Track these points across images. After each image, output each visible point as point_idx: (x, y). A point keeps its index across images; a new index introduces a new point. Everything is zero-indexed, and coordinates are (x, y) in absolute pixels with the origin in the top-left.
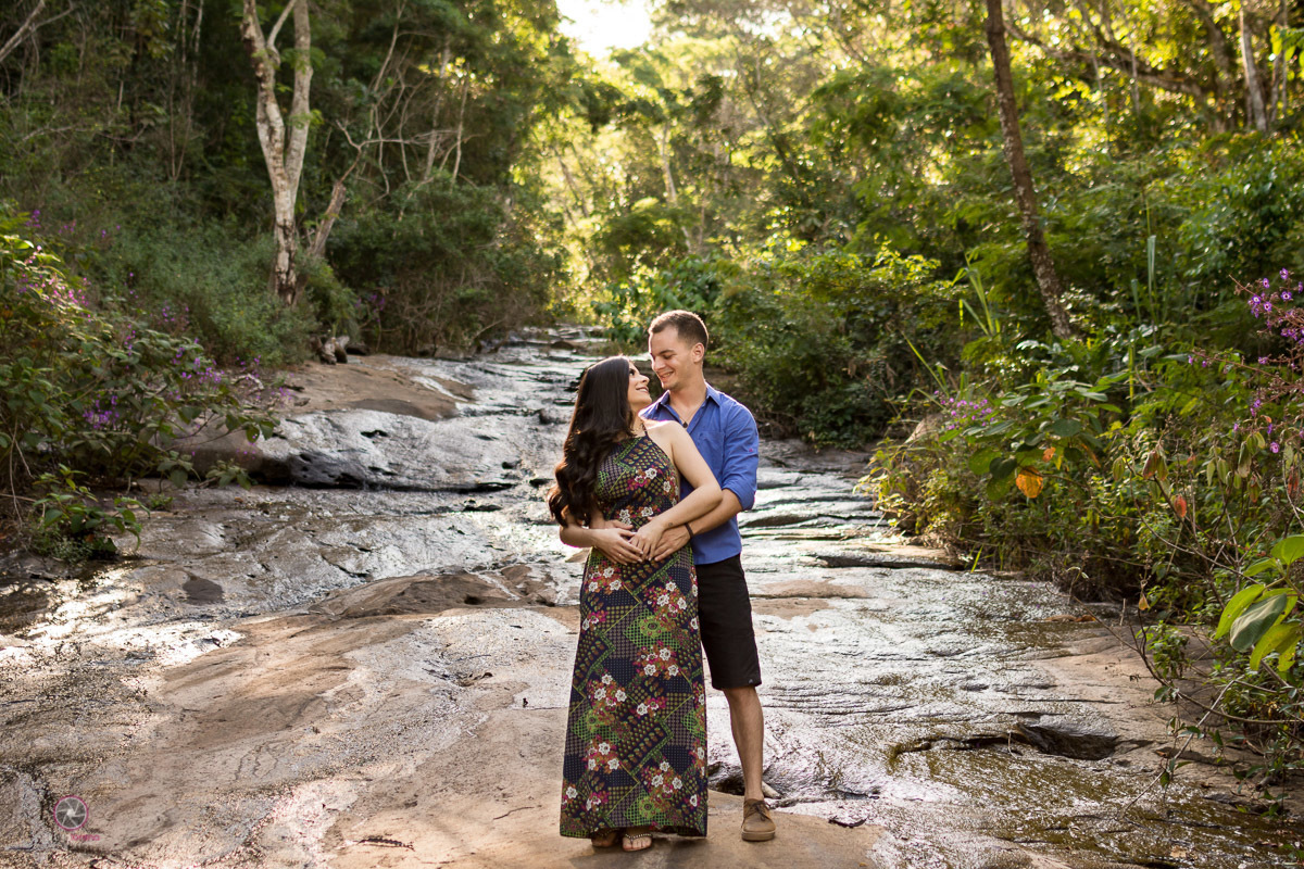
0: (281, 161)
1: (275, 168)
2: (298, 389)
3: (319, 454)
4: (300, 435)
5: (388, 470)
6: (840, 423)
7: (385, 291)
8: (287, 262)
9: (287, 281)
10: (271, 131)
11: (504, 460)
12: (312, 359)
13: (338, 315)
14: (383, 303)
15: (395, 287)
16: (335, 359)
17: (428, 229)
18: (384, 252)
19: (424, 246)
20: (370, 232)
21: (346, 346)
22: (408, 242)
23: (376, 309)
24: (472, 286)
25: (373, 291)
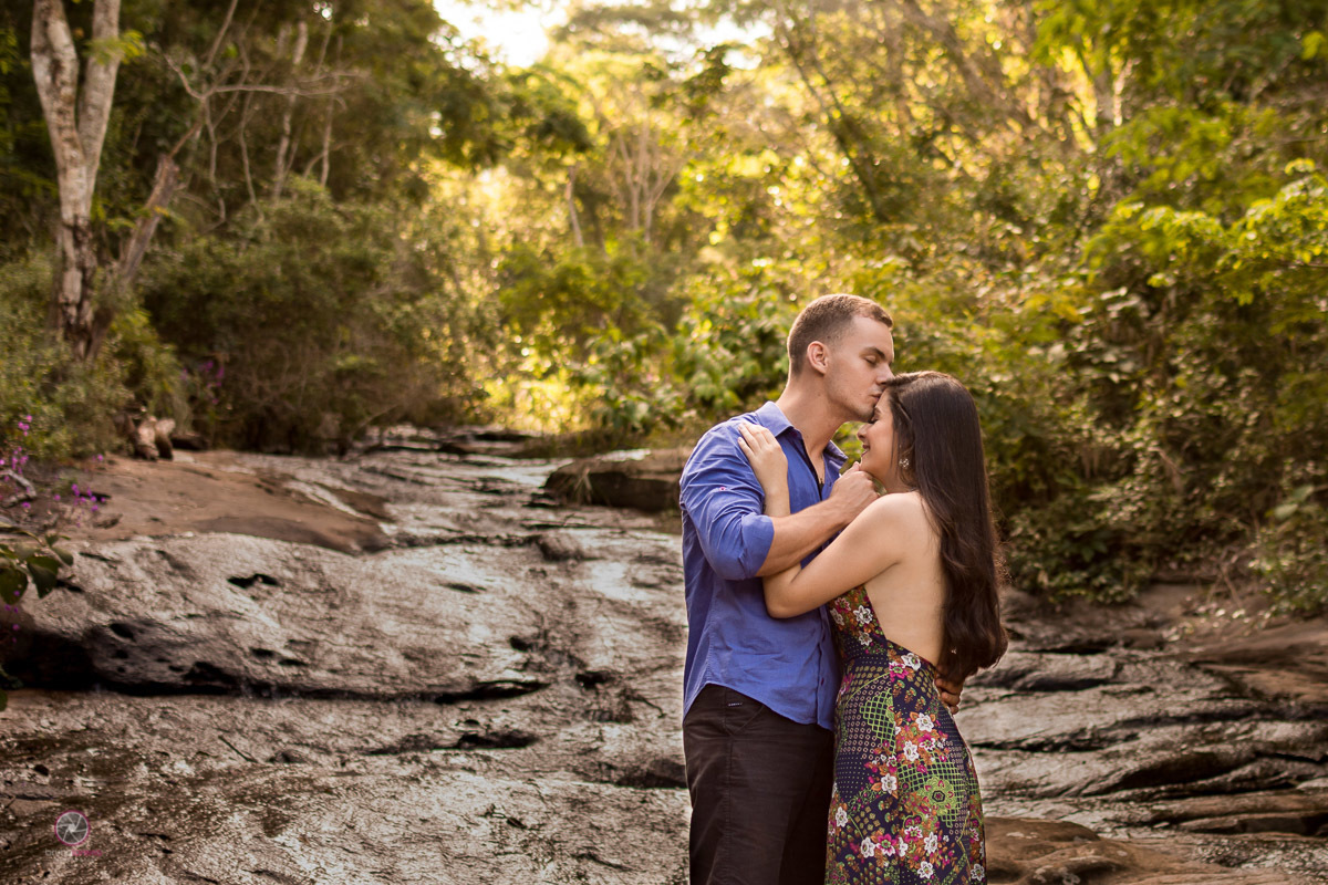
0: (71, 116)
1: (60, 129)
2: (100, 498)
3: (149, 623)
4: (110, 584)
5: (289, 654)
6: (1087, 556)
7: (222, 356)
8: (78, 287)
9: (79, 318)
10: (56, 67)
11: (513, 632)
12: (118, 450)
13: (156, 388)
14: (221, 375)
15: (237, 353)
16: (156, 453)
17: (288, 267)
18: (221, 299)
19: (283, 293)
20: (200, 270)
21: (170, 435)
22: (257, 288)
23: (211, 385)
24: (354, 351)
25: (205, 359)
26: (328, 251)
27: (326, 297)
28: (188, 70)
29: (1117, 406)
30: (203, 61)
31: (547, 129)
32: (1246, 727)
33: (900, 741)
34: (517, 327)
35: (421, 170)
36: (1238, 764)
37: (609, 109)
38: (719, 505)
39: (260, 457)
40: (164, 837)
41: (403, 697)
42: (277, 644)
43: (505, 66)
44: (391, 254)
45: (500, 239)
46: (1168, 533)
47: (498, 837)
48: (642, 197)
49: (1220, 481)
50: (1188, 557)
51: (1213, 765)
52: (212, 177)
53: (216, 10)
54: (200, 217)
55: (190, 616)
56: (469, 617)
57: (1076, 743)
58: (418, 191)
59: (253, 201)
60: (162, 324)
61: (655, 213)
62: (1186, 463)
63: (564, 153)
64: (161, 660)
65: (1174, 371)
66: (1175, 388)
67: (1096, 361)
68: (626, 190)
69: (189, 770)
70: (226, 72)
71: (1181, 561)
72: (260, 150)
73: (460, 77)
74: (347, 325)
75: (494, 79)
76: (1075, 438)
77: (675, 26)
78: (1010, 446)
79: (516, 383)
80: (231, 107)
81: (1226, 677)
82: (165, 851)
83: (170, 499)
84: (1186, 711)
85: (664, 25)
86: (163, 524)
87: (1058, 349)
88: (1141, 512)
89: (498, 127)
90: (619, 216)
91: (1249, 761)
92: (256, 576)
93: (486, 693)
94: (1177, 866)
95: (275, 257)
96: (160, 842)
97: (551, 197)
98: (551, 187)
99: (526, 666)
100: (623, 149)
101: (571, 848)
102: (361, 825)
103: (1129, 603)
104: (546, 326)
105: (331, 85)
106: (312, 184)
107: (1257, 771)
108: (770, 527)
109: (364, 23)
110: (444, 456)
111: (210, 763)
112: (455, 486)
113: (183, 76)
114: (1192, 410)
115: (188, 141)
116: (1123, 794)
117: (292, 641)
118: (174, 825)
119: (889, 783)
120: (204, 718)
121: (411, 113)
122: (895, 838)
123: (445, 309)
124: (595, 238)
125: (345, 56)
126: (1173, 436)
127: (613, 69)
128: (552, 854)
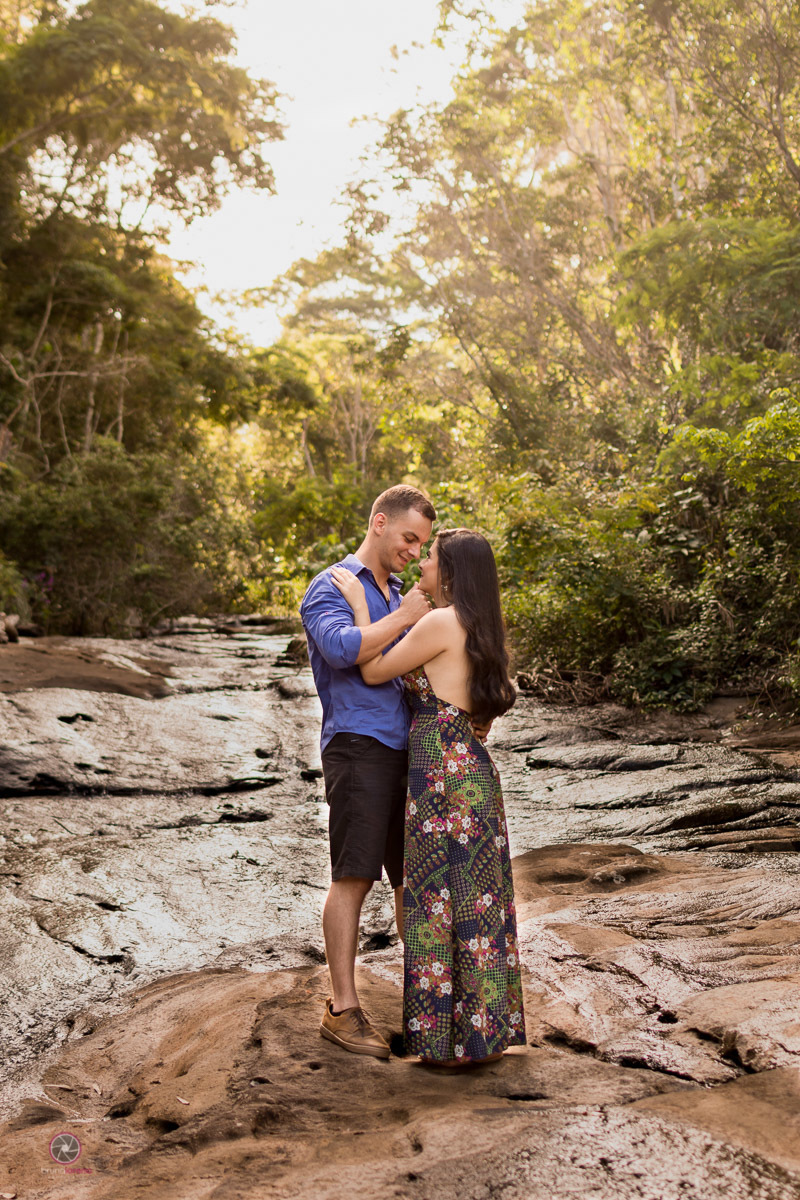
5: (102, 767)
6: (668, 679)
7: (52, 569)
11: (257, 746)
14: (51, 583)
15: (62, 566)
16: (6, 638)
17: (96, 502)
18: (49, 528)
19: (94, 521)
20: (33, 507)
21: (16, 626)
22: (75, 518)
23: (44, 590)
24: (147, 562)
25: (39, 571)
26: (125, 489)
27: (125, 522)
28: (15, 362)
29: (687, 572)
30: (27, 355)
31: (284, 392)
32: (764, 787)
33: (445, 760)
34: (270, 541)
35: (192, 427)
36: (755, 811)
37: (331, 375)
38: (326, 623)
39: (82, 639)
40: (16, 875)
41: (181, 792)
42: (92, 759)
43: (250, 348)
44: (170, 489)
45: (255, 476)
46: (726, 661)
47: (240, 871)
48: (358, 440)
49: (762, 623)
50: (740, 677)
51: (737, 812)
52: (38, 440)
53: (35, 318)
54: (30, 468)
55: (32, 743)
56: (227, 737)
57: (643, 802)
58: (190, 443)
59: (69, 456)
60: (8, 548)
61: (368, 451)
62: (737, 610)
63: (297, 411)
64: (13, 773)
65: (728, 546)
66: (730, 557)
67: (671, 540)
68: (346, 435)
69: (34, 840)
70: (45, 362)
71: (736, 681)
72: (73, 418)
73: (216, 358)
74: (141, 543)
75: (242, 358)
76: (658, 596)
77: (377, 311)
78: (611, 604)
79: (271, 582)
80: (49, 388)
81: (757, 756)
82: (17, 884)
83: (17, 669)
84: (723, 778)
85: (369, 311)
86: (12, 684)
87: (644, 533)
88: (706, 647)
89: (245, 393)
90: (343, 455)
91: (763, 808)
92: (77, 715)
93: (238, 787)
94: (693, 869)
95: (86, 495)
96: (13, 878)
97: (290, 443)
98: (291, 436)
99: (266, 768)
100: (343, 405)
101: (289, 877)
102: (147, 864)
103: (698, 712)
104: (291, 538)
105: (122, 367)
106: (110, 442)
107: (768, 815)
108: (359, 634)
109: (144, 321)
110: (216, 635)
111: (46, 836)
112: (222, 653)
113: (12, 368)
114: (740, 573)
115: (18, 414)
116: (673, 833)
117: (104, 758)
118: (22, 868)
119: (440, 787)
120: (44, 810)
121: (181, 386)
122: (444, 820)
123: (211, 527)
124: (326, 472)
125: (131, 347)
126: (726, 591)
127: (332, 346)
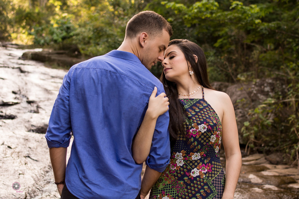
104: (24, 24)
128: (18, 157)
